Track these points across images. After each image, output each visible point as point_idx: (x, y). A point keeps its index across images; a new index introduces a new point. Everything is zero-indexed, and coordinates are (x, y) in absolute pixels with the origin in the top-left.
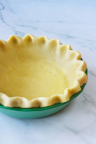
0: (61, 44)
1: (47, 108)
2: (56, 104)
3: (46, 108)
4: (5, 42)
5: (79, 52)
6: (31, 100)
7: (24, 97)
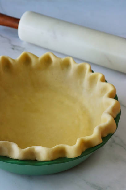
0: (93, 72)
1: (46, 163)
2: (60, 159)
3: (43, 163)
4: (13, 60)
5: (114, 86)
6: (24, 149)
7: (15, 143)
